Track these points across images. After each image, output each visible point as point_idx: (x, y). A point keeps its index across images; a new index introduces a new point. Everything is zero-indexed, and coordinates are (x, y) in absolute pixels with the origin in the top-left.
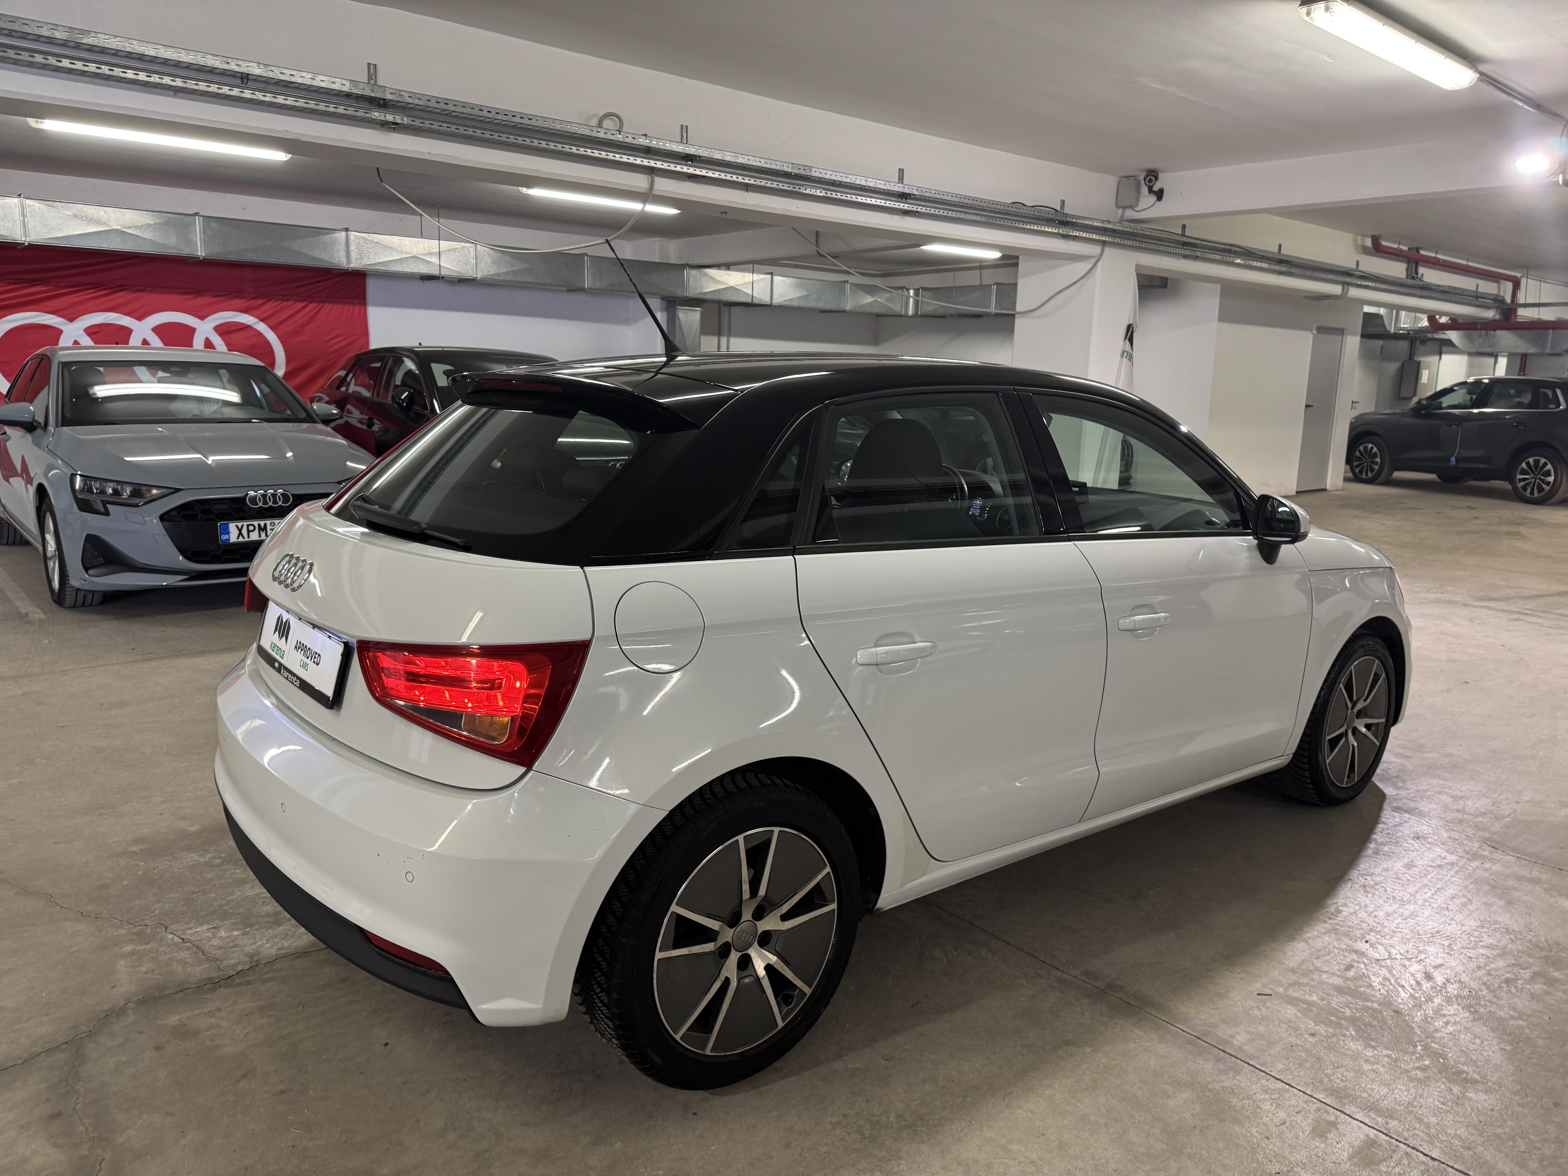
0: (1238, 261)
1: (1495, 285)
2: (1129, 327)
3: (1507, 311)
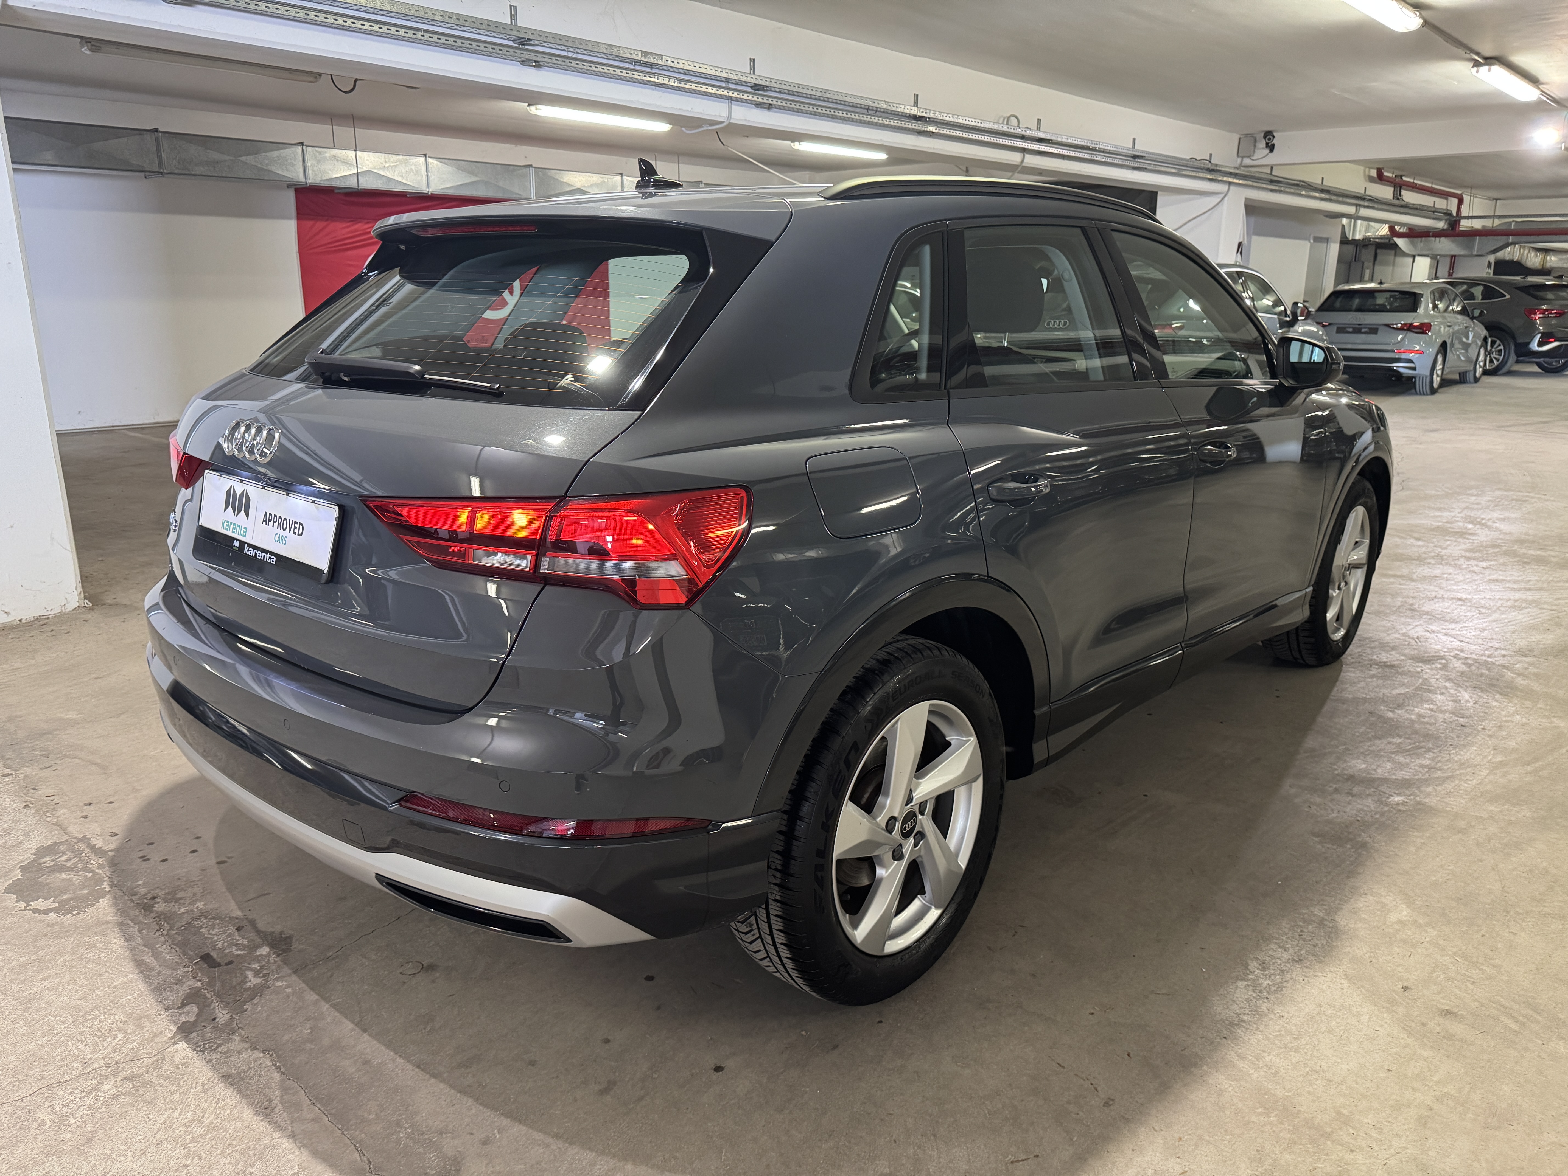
1: (1445, 201)
2: (1240, 244)
3: (1454, 222)
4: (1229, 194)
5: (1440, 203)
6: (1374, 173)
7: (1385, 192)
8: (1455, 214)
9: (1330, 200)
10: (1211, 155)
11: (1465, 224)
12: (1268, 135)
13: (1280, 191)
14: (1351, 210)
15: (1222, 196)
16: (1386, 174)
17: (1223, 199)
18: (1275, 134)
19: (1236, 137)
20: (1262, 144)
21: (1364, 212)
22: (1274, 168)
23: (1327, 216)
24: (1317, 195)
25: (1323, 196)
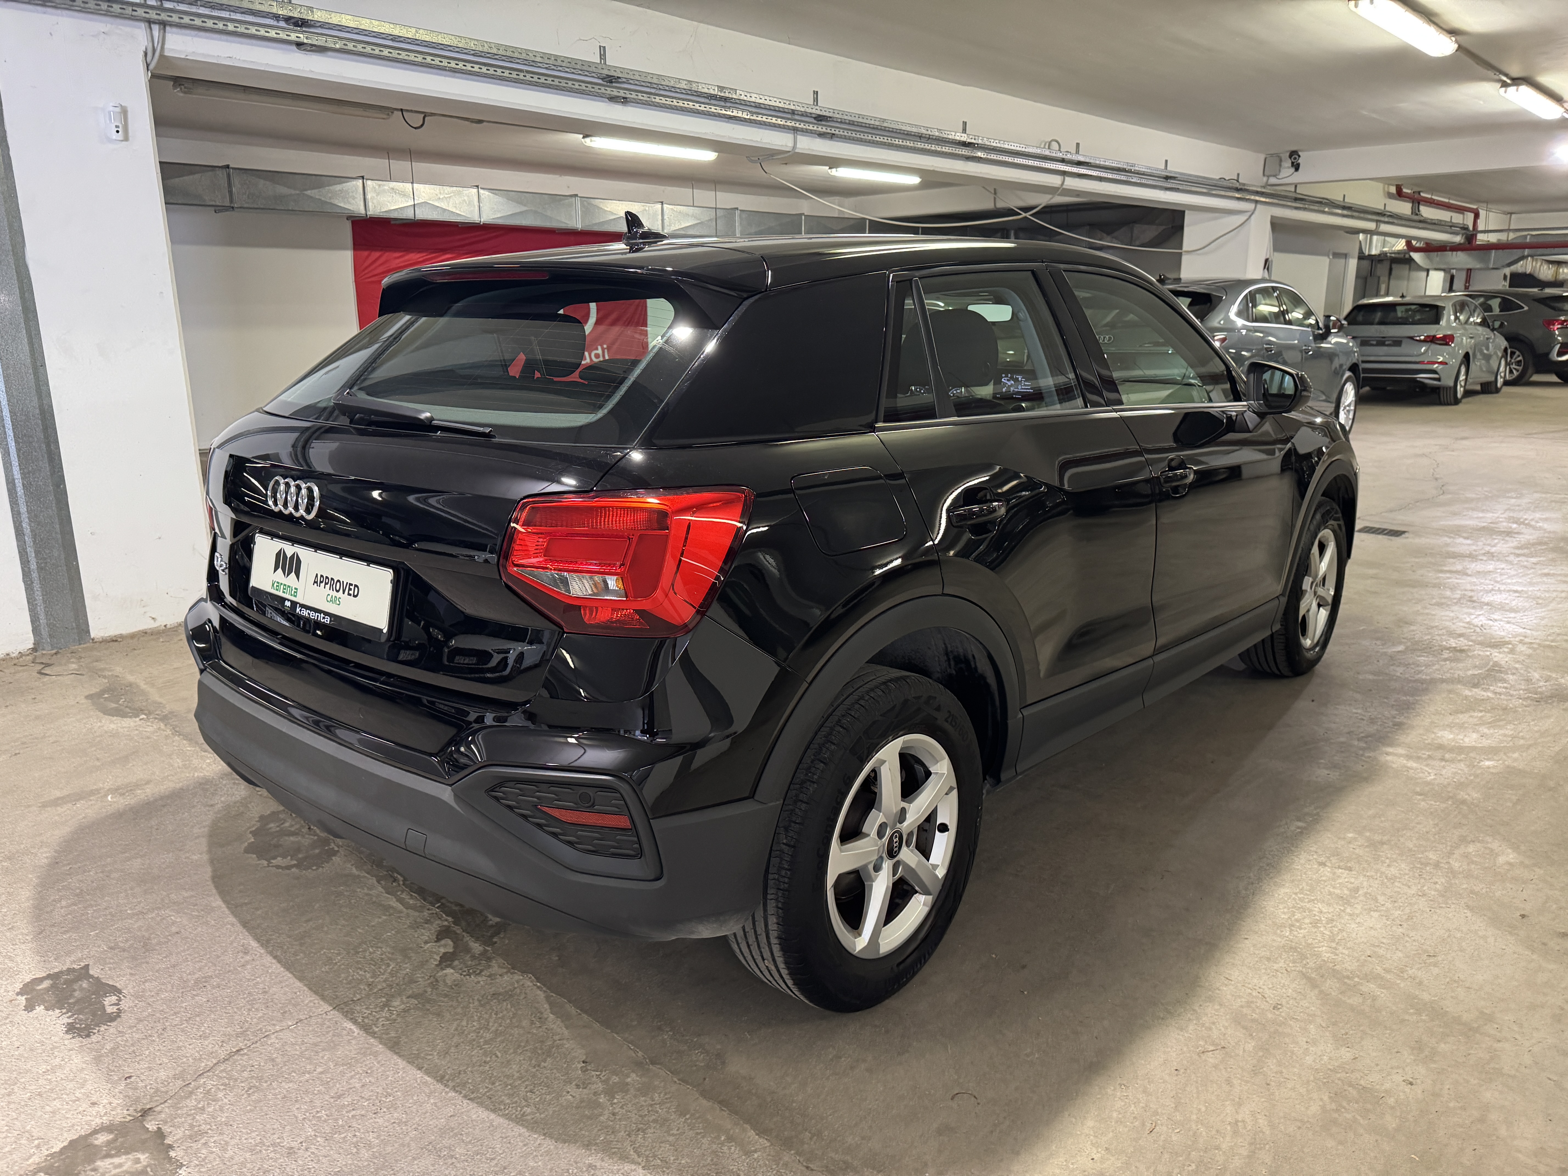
0: (1326, 209)
1: (1461, 216)
2: (1267, 261)
3: (1470, 237)
4: (1257, 212)
5: (1457, 218)
6: (1393, 190)
7: (1404, 208)
8: (1471, 228)
9: (1352, 217)
10: (1238, 175)
11: (1481, 238)
12: (1294, 154)
13: (1305, 209)
14: (1371, 226)
15: (1249, 214)
16: (1405, 190)
17: (1250, 216)
18: (1300, 153)
19: (1262, 157)
20: (1287, 163)
21: (1384, 228)
22: (1298, 186)
23: (1347, 232)
24: (1339, 211)
25: (1345, 212)
